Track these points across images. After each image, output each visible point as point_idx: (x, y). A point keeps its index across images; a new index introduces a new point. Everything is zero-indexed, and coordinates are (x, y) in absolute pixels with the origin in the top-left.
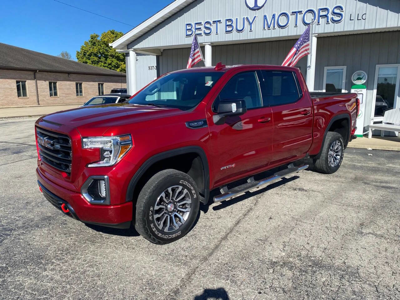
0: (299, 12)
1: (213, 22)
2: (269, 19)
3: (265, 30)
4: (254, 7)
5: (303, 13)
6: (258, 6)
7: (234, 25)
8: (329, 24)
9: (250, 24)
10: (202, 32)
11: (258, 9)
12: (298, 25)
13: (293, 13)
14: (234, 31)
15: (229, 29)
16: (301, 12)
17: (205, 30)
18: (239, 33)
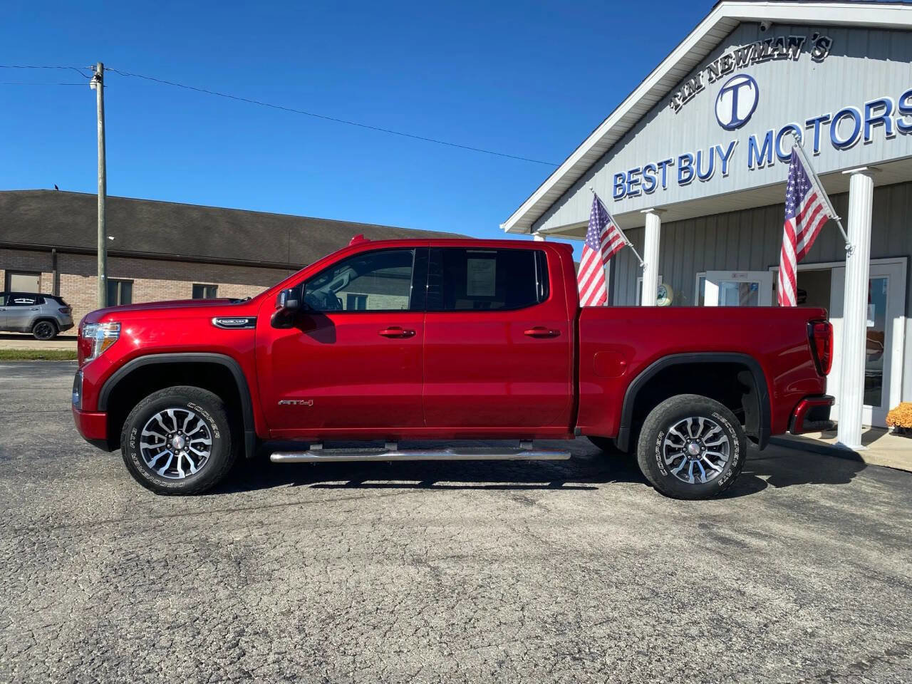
0: (821, 120)
1: (659, 164)
2: (759, 145)
3: (753, 170)
4: (732, 122)
5: (831, 119)
6: (738, 120)
7: (694, 167)
8: (894, 137)
9: (725, 159)
10: (639, 188)
11: (739, 126)
12: (820, 150)
13: (808, 123)
14: (696, 181)
15: (685, 176)
16: (826, 118)
17: (646, 182)
18: (704, 182)
